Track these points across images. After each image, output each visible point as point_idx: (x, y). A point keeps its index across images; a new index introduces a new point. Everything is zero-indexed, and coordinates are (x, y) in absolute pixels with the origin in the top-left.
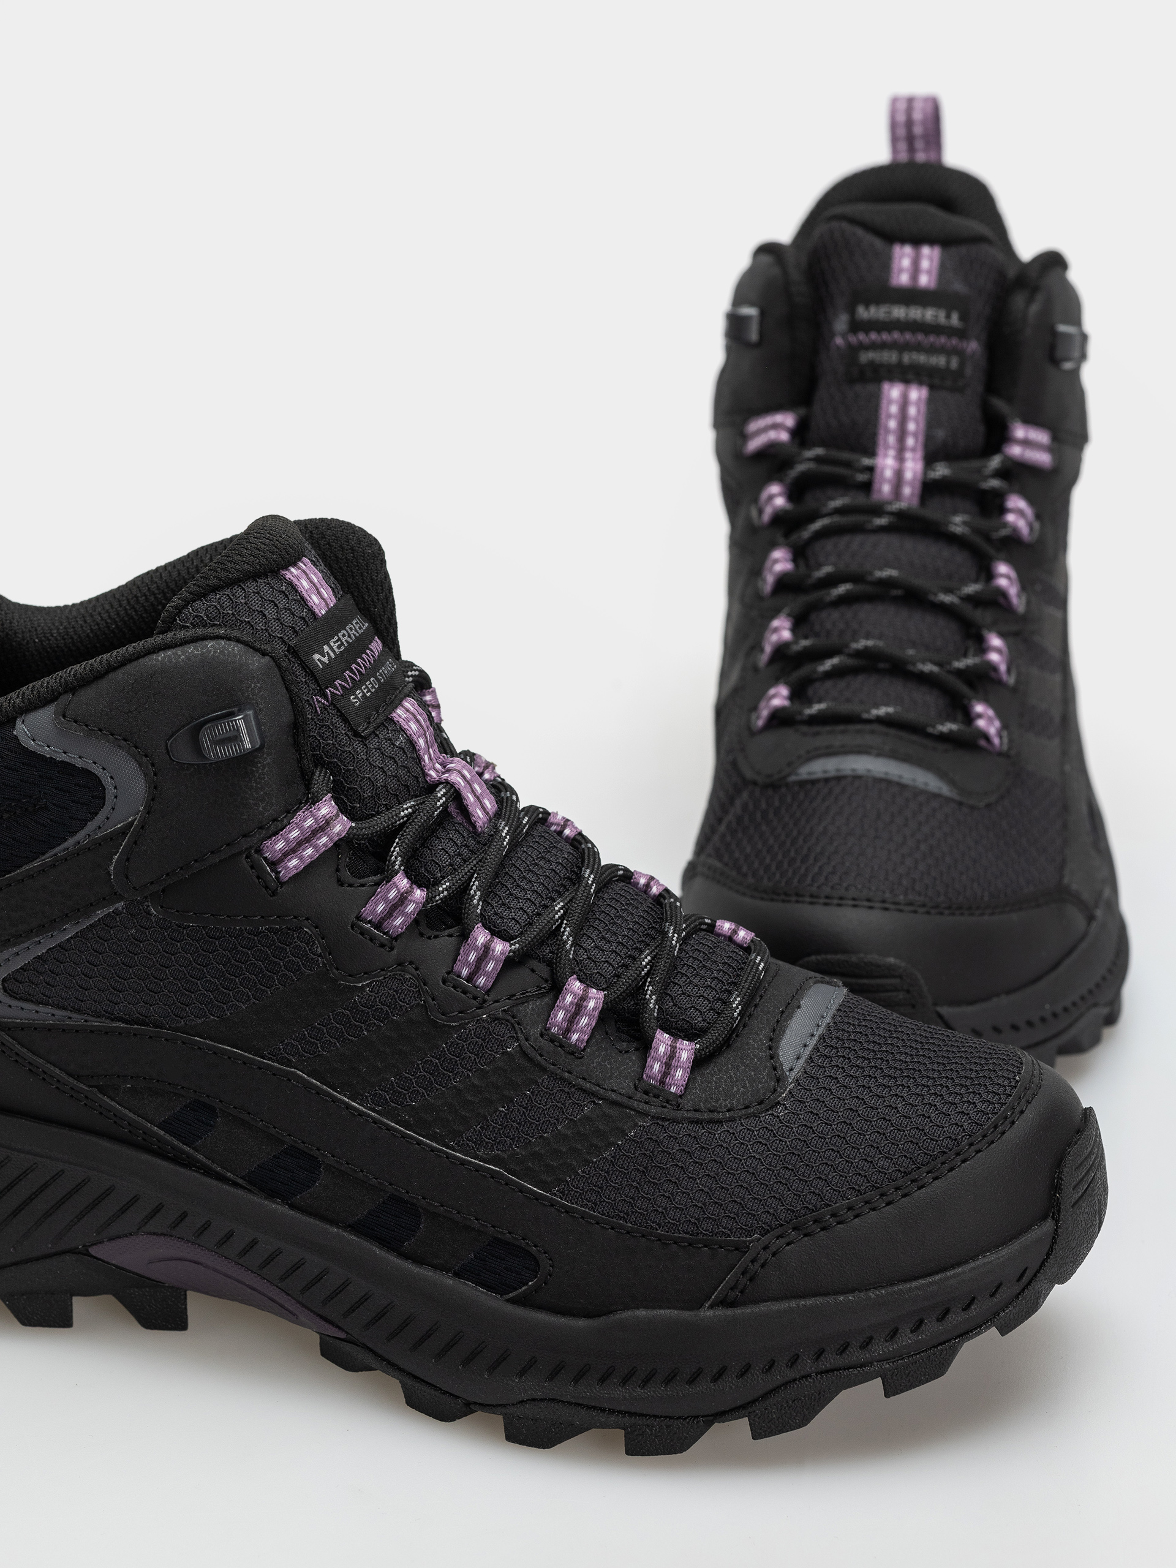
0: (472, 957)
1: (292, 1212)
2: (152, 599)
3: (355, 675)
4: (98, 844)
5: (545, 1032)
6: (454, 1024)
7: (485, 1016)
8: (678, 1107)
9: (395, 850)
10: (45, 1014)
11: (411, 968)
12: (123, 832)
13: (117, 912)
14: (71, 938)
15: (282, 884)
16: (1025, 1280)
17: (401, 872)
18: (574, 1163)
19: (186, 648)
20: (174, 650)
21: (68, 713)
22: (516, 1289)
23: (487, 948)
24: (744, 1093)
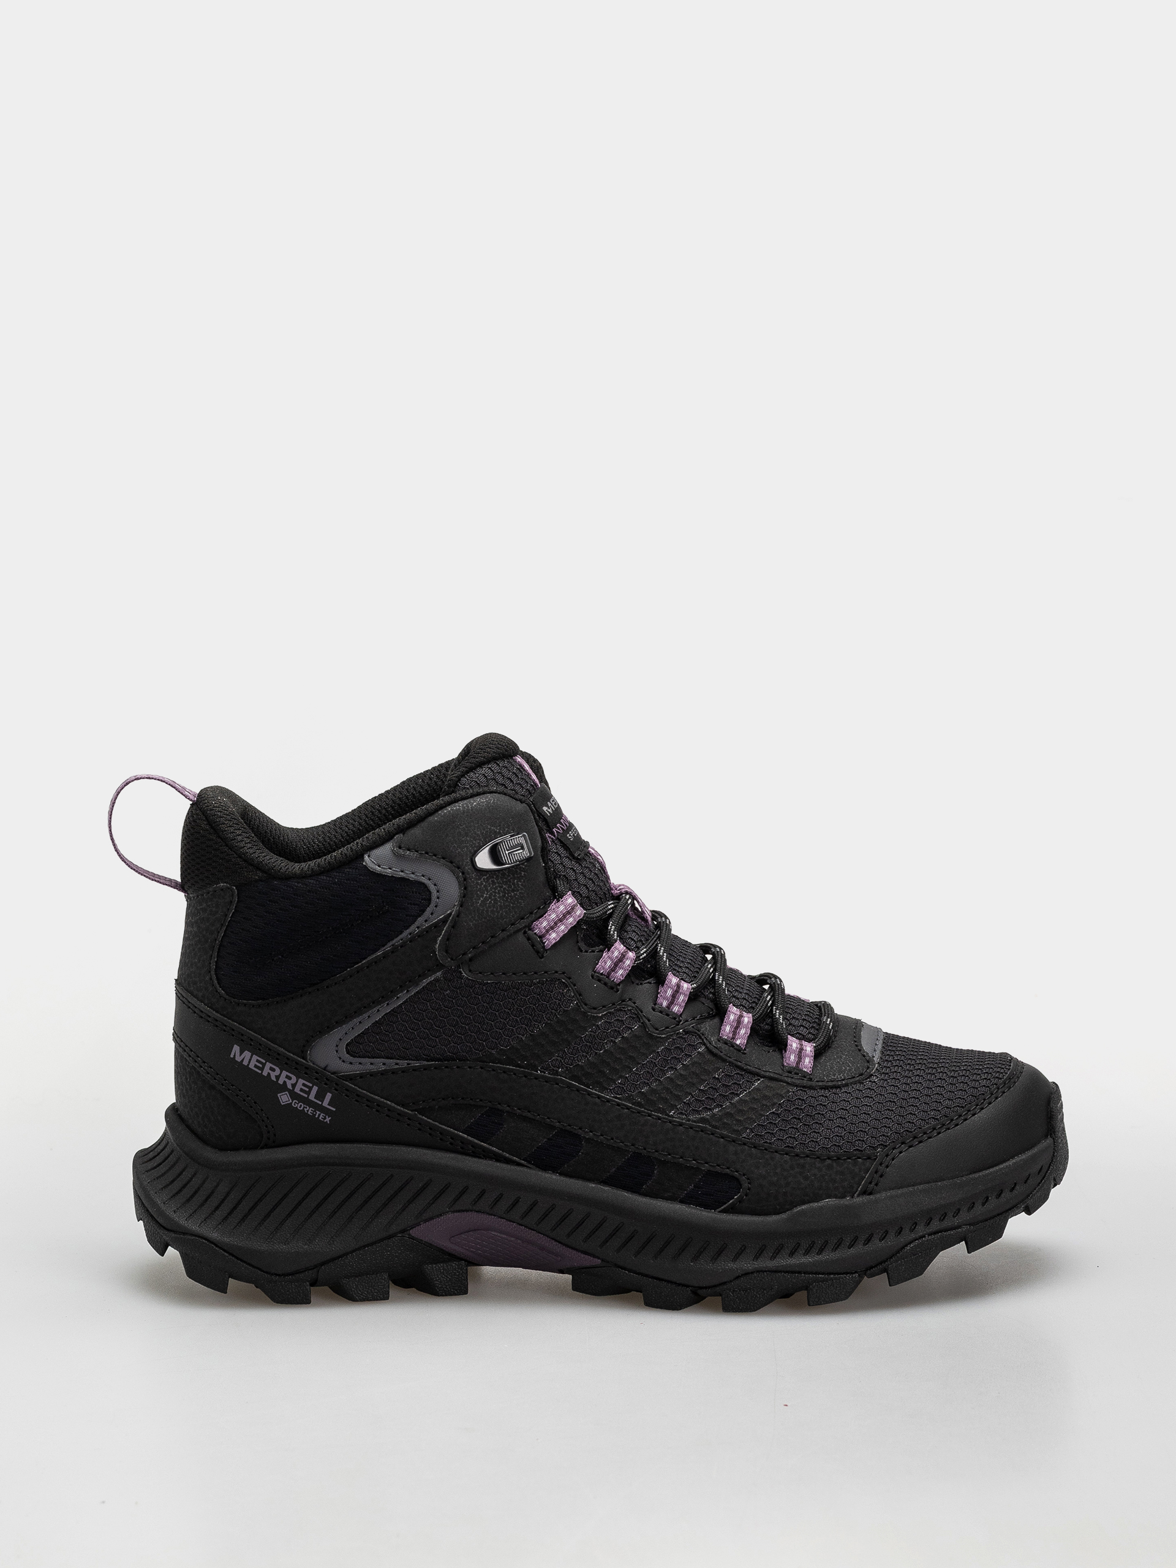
0: (669, 992)
1: (562, 1178)
2: (384, 811)
3: (559, 829)
4: (428, 930)
5: (720, 1039)
6: (663, 1036)
7: (681, 1031)
8: (811, 1080)
9: (612, 928)
10: (379, 1065)
11: (630, 1003)
12: (444, 921)
13: (437, 980)
14: (402, 1004)
15: (546, 950)
16: (1042, 1174)
17: (618, 941)
18: (754, 1117)
19: (475, 798)
20: (468, 800)
21: (402, 846)
22: (726, 1203)
23: (678, 986)
24: (850, 1070)
